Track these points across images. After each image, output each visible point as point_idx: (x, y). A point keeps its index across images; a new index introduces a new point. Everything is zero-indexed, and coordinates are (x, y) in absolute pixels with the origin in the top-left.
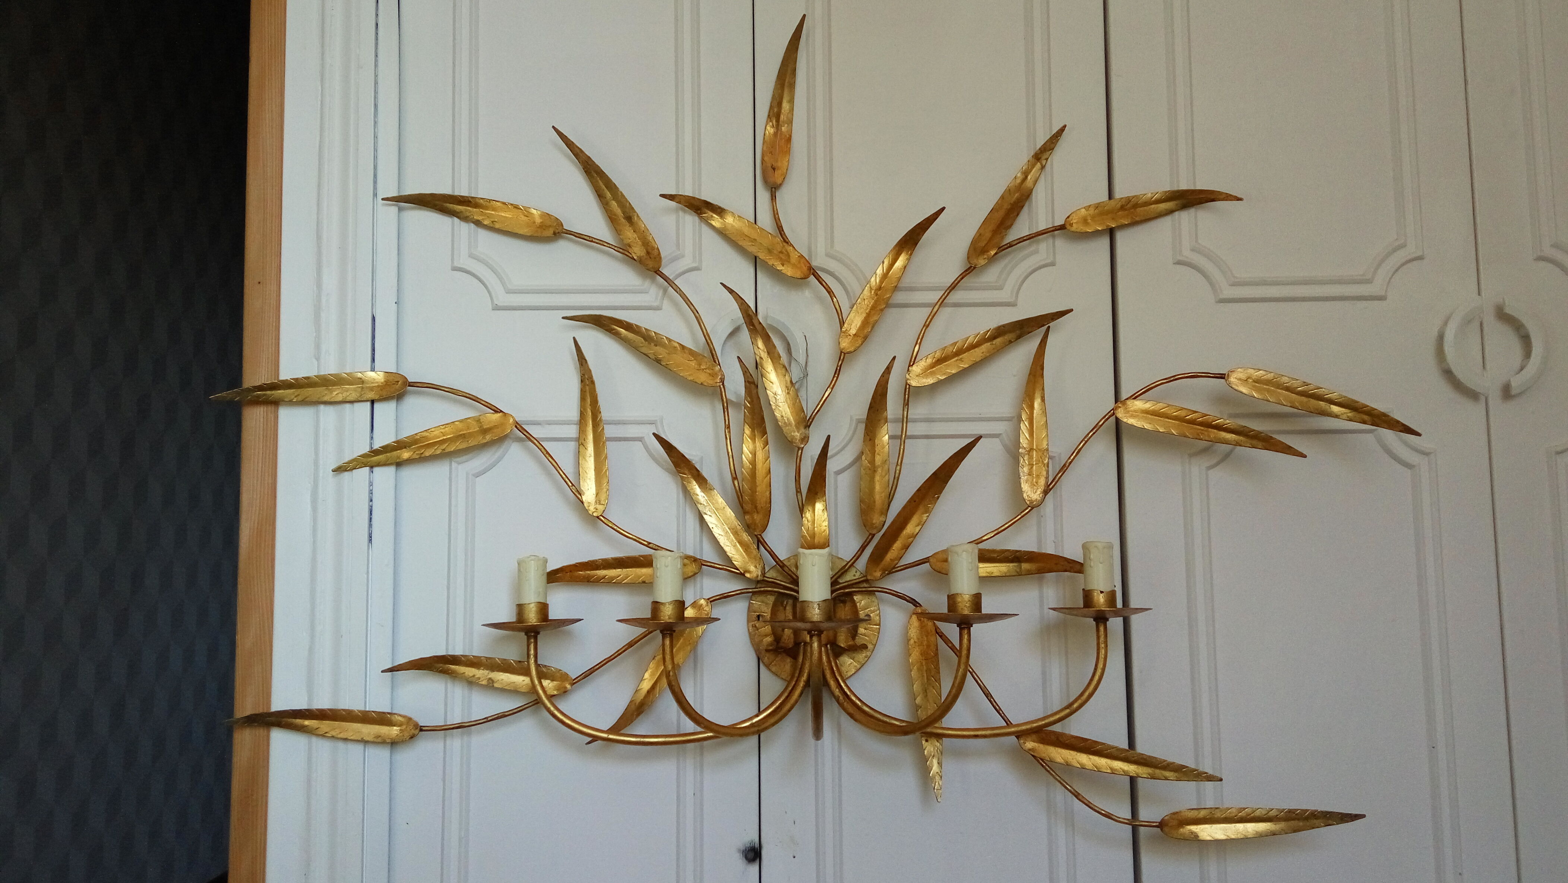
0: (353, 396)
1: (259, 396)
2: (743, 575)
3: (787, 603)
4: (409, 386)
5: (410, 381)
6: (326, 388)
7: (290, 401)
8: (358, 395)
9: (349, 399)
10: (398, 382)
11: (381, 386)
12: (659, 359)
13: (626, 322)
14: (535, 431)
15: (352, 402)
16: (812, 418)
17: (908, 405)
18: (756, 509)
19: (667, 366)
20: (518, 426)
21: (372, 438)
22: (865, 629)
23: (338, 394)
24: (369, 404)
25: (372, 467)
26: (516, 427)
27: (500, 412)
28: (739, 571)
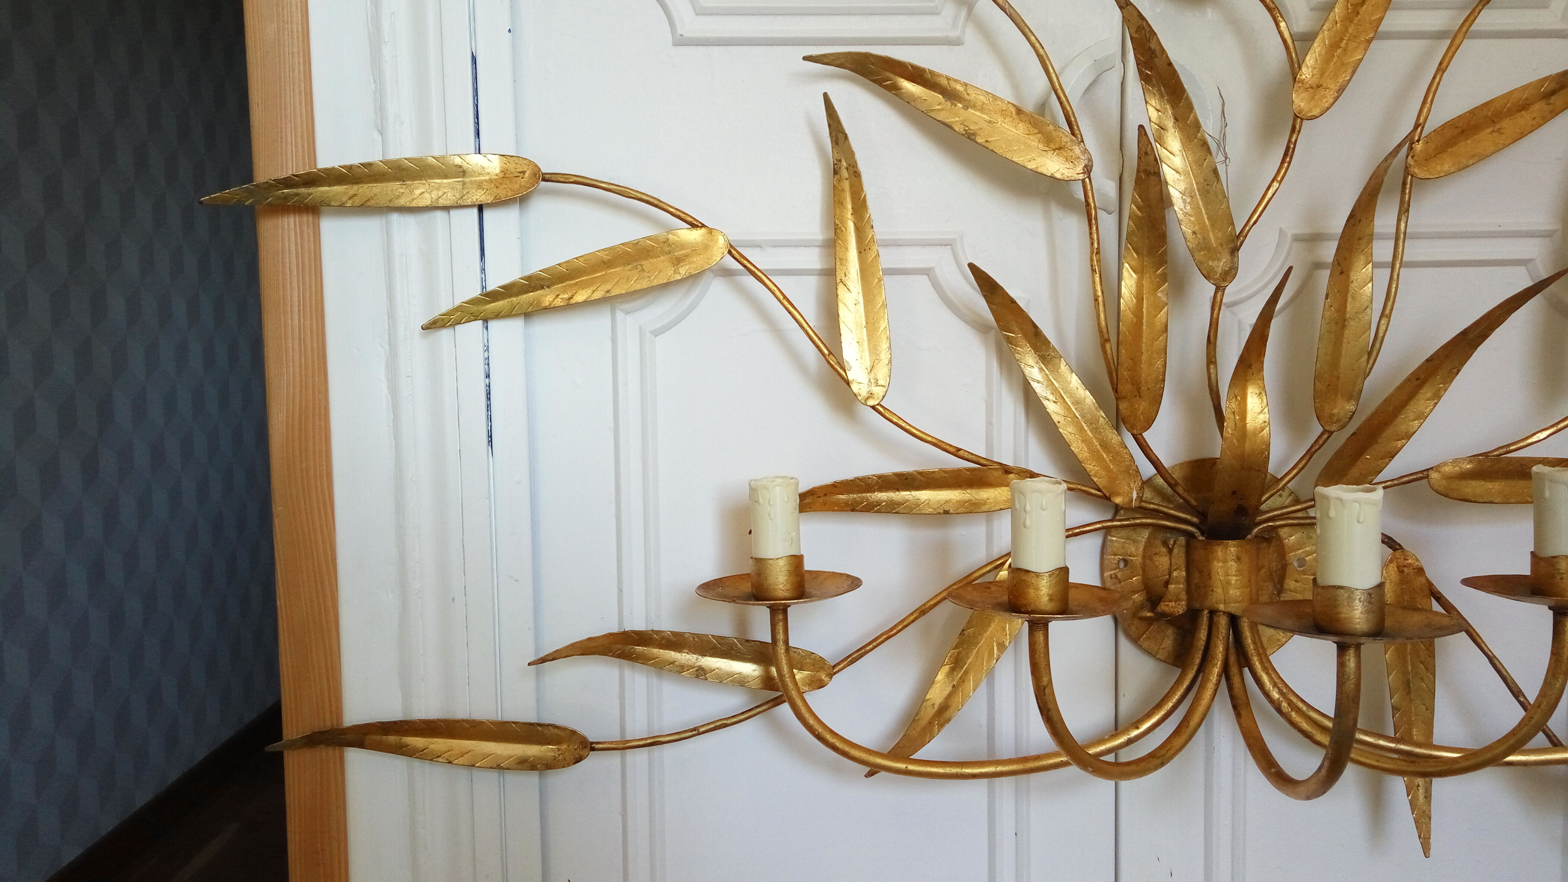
0: (449, 198)
1: (286, 197)
2: (1108, 499)
3: (1175, 543)
4: (544, 180)
5: (544, 172)
6: (401, 183)
7: (340, 206)
8: (458, 196)
9: (442, 202)
10: (524, 172)
11: (496, 180)
12: (972, 132)
13: (912, 66)
14: (759, 259)
15: (447, 208)
16: (1242, 235)
17: (1408, 210)
18: (1139, 392)
19: (986, 145)
20: (733, 252)
21: (483, 270)
22: (1296, 581)
23: (423, 193)
24: (475, 211)
25: (486, 321)
26: (730, 252)
27: (701, 227)
28: (1103, 492)
